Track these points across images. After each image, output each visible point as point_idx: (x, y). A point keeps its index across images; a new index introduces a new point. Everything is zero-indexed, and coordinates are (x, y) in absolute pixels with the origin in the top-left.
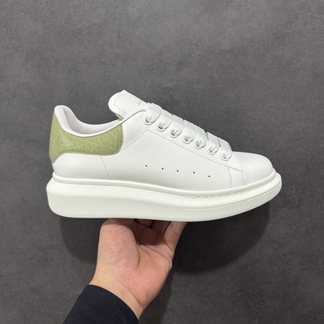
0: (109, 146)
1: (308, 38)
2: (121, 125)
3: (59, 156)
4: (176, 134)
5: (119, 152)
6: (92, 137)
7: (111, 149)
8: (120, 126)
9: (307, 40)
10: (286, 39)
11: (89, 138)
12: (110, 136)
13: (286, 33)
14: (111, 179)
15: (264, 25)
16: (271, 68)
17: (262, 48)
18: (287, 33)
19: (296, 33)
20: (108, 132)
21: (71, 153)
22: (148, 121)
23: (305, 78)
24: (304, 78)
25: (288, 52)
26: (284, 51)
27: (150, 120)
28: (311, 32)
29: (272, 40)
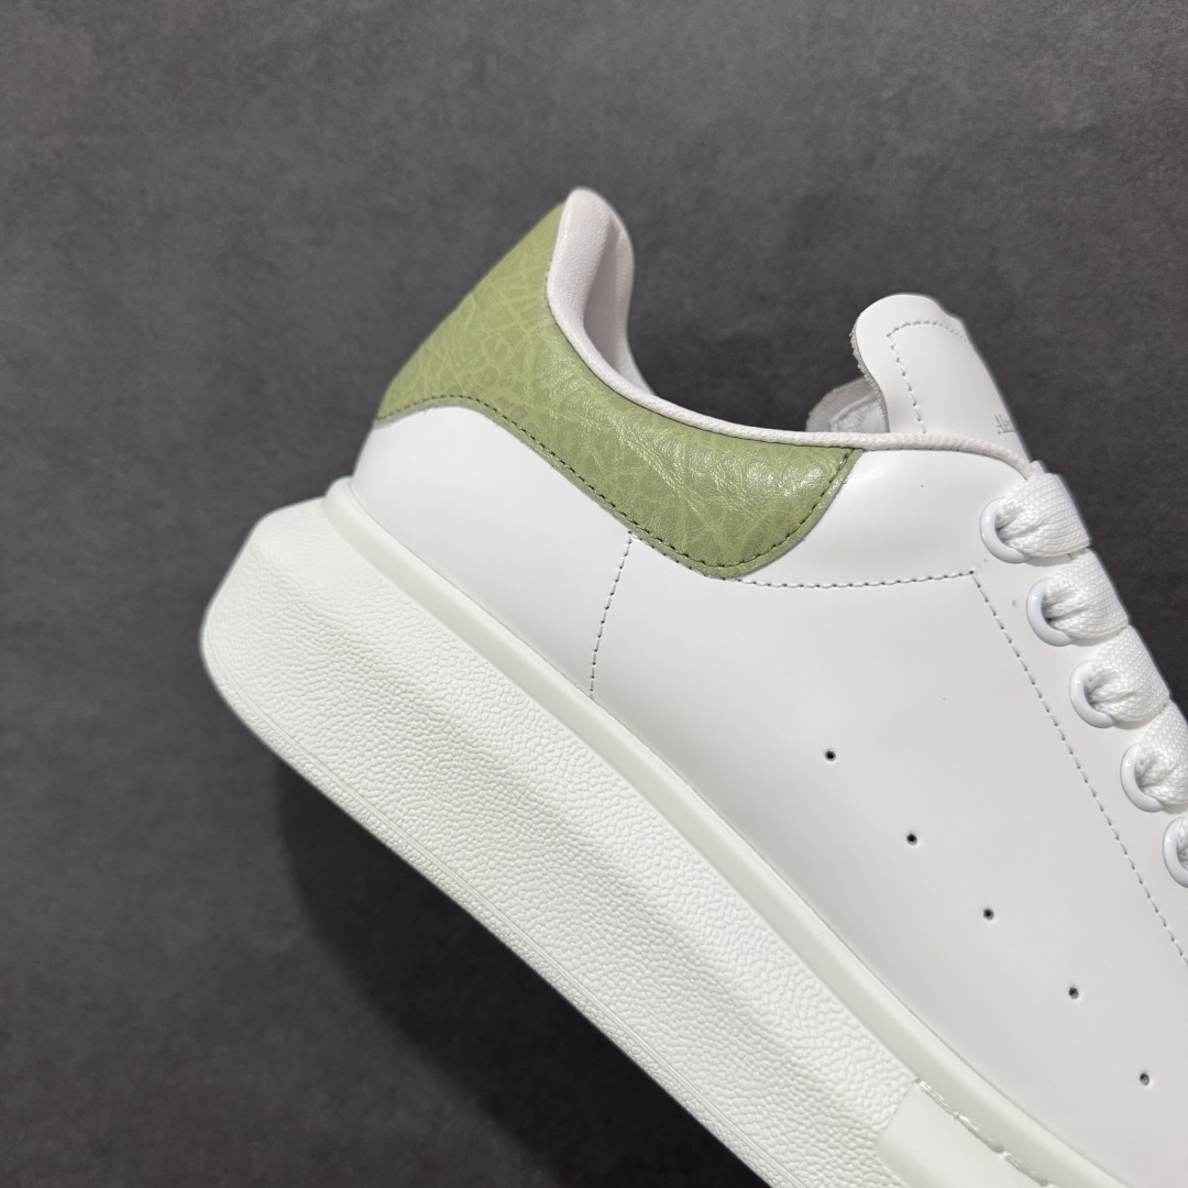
0: (716, 512)
2: (851, 450)
3: (430, 406)
4: (1106, 707)
5: (737, 576)
7: (710, 534)
8: (844, 452)
14: (591, 691)
21: (499, 424)
22: (1009, 530)
27: (1023, 534)
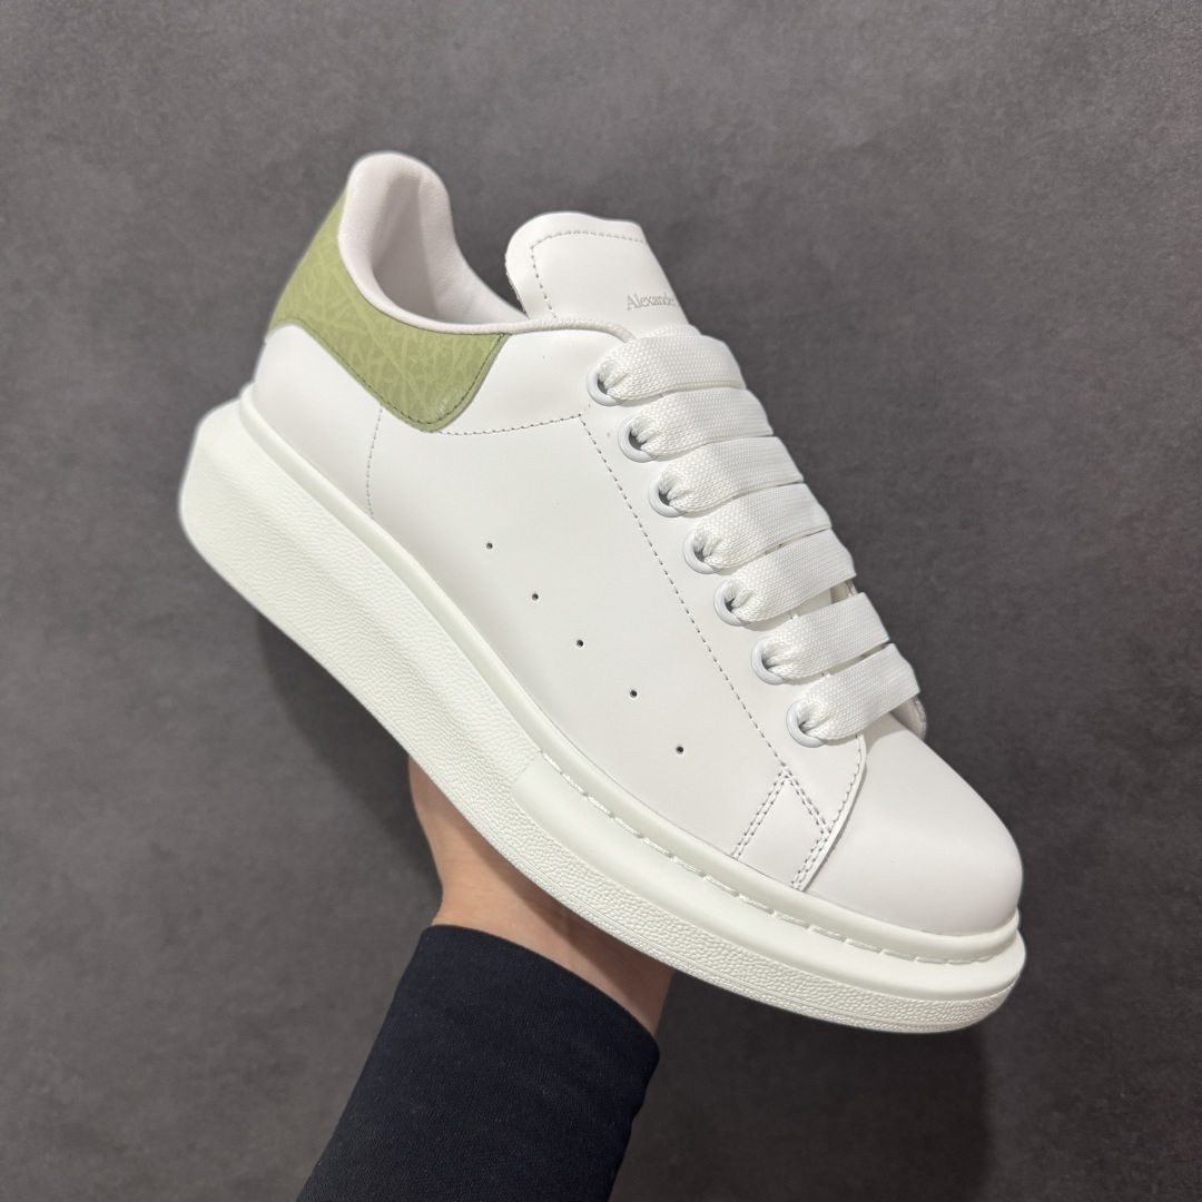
1: (1186, 39)
2: (502, 336)
6: (394, 322)
9: (1182, 47)
10: (1093, 58)
11: (388, 319)
12: (444, 355)
13: (1086, 35)
15: (993, 21)
16: (1048, 189)
17: (999, 113)
18: (1095, 35)
19: (1129, 28)
20: (448, 338)
23: (1196, 206)
24: (1192, 204)
25: (1109, 110)
26: (1091, 109)
28: (1194, 12)
29: (1036, 73)
